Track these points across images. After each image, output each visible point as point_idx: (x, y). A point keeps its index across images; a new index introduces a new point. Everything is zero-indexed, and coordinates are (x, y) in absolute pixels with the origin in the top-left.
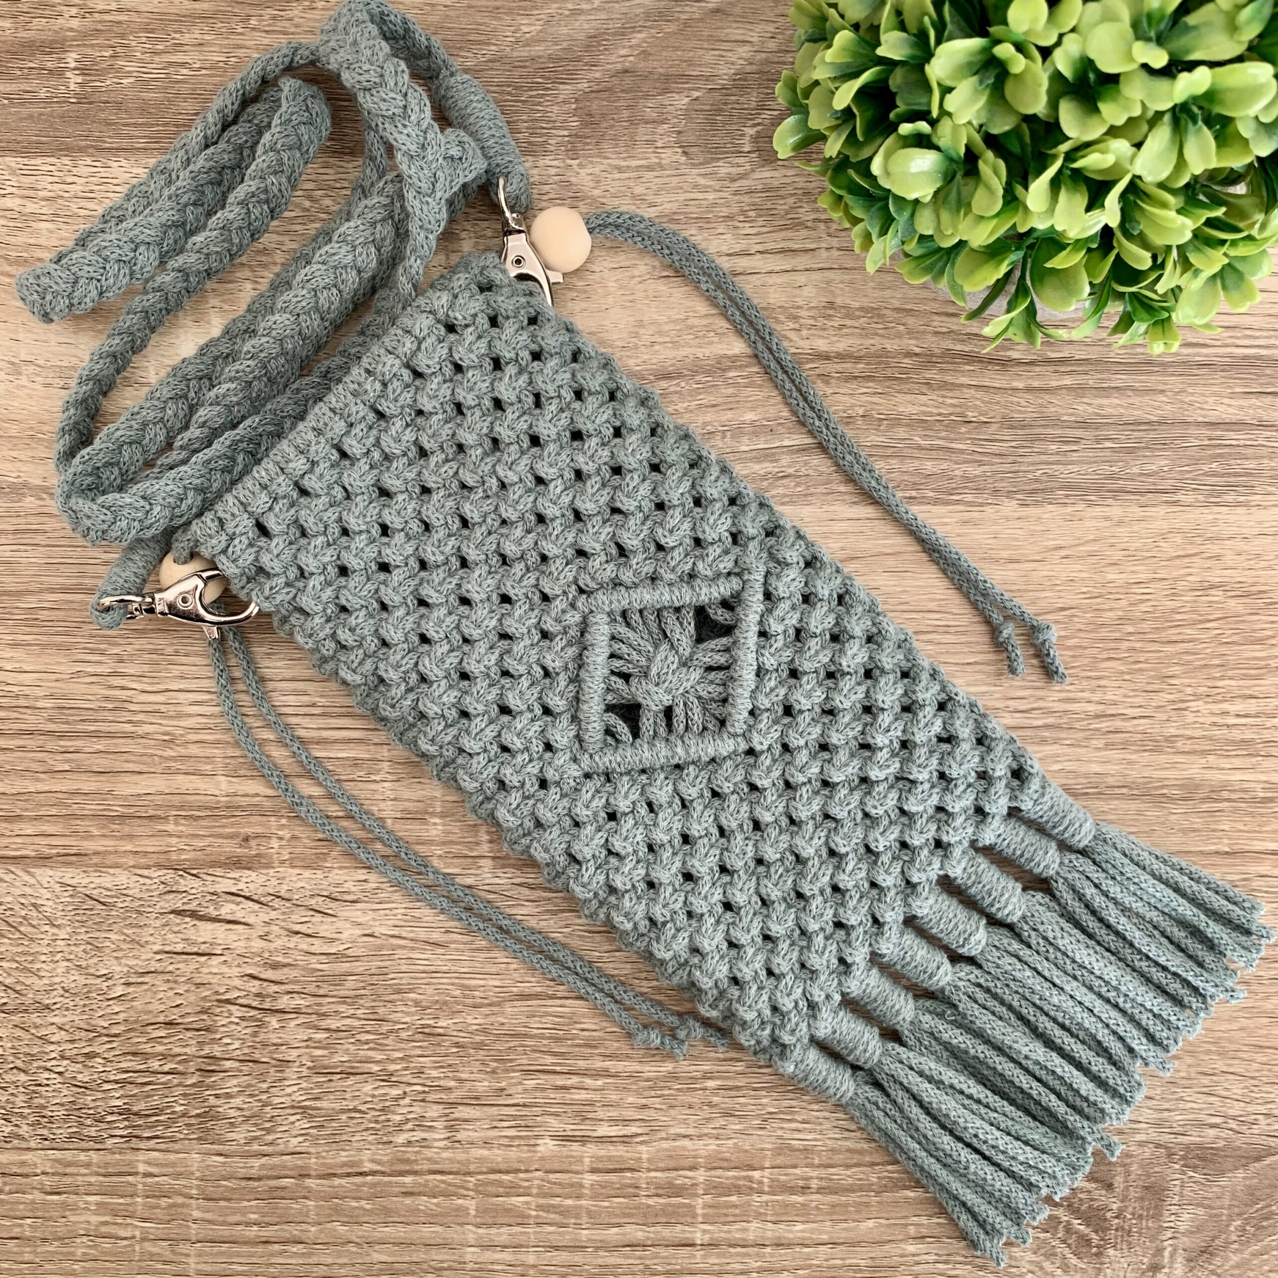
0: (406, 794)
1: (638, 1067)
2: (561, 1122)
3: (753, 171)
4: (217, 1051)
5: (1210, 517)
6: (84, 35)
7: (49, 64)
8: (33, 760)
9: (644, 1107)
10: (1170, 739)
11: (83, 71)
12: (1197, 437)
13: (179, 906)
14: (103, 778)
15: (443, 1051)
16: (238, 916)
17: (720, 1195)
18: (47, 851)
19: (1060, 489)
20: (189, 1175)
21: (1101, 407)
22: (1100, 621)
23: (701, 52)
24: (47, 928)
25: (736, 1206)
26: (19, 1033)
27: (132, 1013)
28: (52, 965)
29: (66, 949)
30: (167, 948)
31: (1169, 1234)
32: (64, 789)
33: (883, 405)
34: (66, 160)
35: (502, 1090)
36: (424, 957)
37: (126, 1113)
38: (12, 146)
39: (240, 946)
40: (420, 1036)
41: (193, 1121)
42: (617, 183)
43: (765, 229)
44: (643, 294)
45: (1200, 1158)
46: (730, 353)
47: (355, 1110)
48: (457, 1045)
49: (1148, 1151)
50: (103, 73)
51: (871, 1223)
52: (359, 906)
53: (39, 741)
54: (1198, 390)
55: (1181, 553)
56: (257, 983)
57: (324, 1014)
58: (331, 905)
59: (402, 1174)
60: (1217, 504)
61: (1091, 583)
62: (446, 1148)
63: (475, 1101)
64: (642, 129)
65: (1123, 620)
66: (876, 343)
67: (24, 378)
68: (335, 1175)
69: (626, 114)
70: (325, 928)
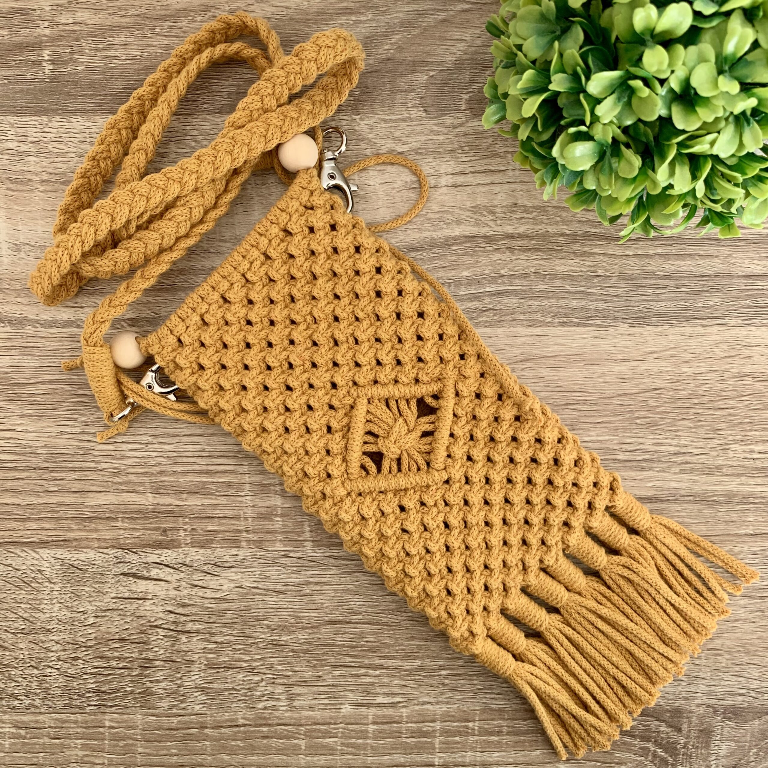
0: (260, 503)
1: (400, 664)
2: (355, 695)
3: (467, 121)
4: (150, 655)
5: (745, 333)
6: (53, 39)
7: (32, 58)
8: (36, 485)
9: (405, 686)
10: (719, 467)
11: (53, 62)
12: (738, 284)
13: (126, 570)
14: (78, 495)
15: (284, 654)
16: (161, 576)
17: (449, 737)
18: (46, 539)
19: (654, 317)
20: (135, 727)
21: (679, 266)
22: (677, 396)
23: (436, 47)
24: (47, 584)
25: (459, 743)
26: (33, 646)
27: (99, 633)
28: (51, 606)
29: (59, 596)
30: (119, 596)
31: (714, 757)
32: (55, 502)
33: (546, 266)
34: (44, 118)
35: (320, 677)
36: (272, 600)
37: (97, 692)
38: (12, 109)
39: (162, 594)
40: (271, 646)
41: (137, 696)
42: (383, 130)
43: (474, 158)
44: (400, 199)
45: (734, 714)
46: (453, 235)
47: (233, 689)
48: (292, 651)
49: (702, 710)
50: (66, 62)
51: (538, 752)
52: (233, 570)
53: (39, 473)
54: (740, 255)
55: (727, 355)
56: (173, 615)
57: (213, 634)
58: (216, 569)
59: (261, 726)
60: (749, 325)
61: (672, 374)
62: (287, 711)
63: (304, 683)
64: (399, 96)
65: (691, 396)
66: (542, 228)
67: (23, 253)
68: (222, 727)
69: (388, 86)
70: (213, 583)
